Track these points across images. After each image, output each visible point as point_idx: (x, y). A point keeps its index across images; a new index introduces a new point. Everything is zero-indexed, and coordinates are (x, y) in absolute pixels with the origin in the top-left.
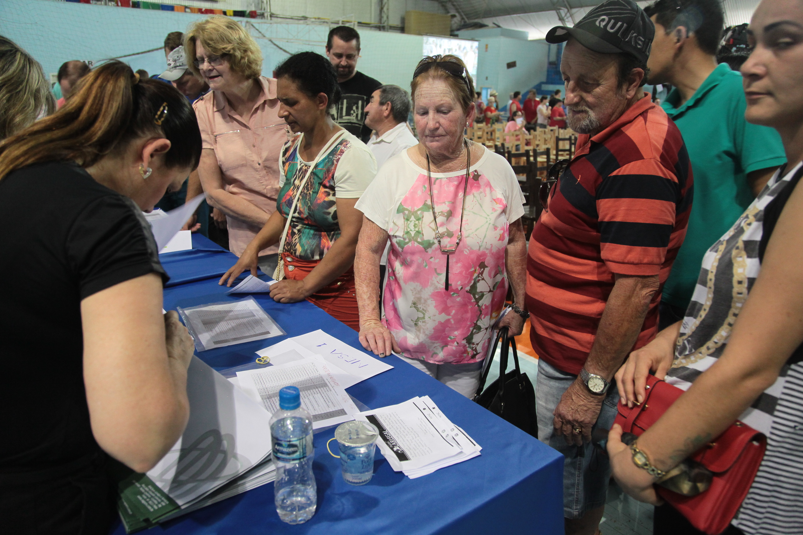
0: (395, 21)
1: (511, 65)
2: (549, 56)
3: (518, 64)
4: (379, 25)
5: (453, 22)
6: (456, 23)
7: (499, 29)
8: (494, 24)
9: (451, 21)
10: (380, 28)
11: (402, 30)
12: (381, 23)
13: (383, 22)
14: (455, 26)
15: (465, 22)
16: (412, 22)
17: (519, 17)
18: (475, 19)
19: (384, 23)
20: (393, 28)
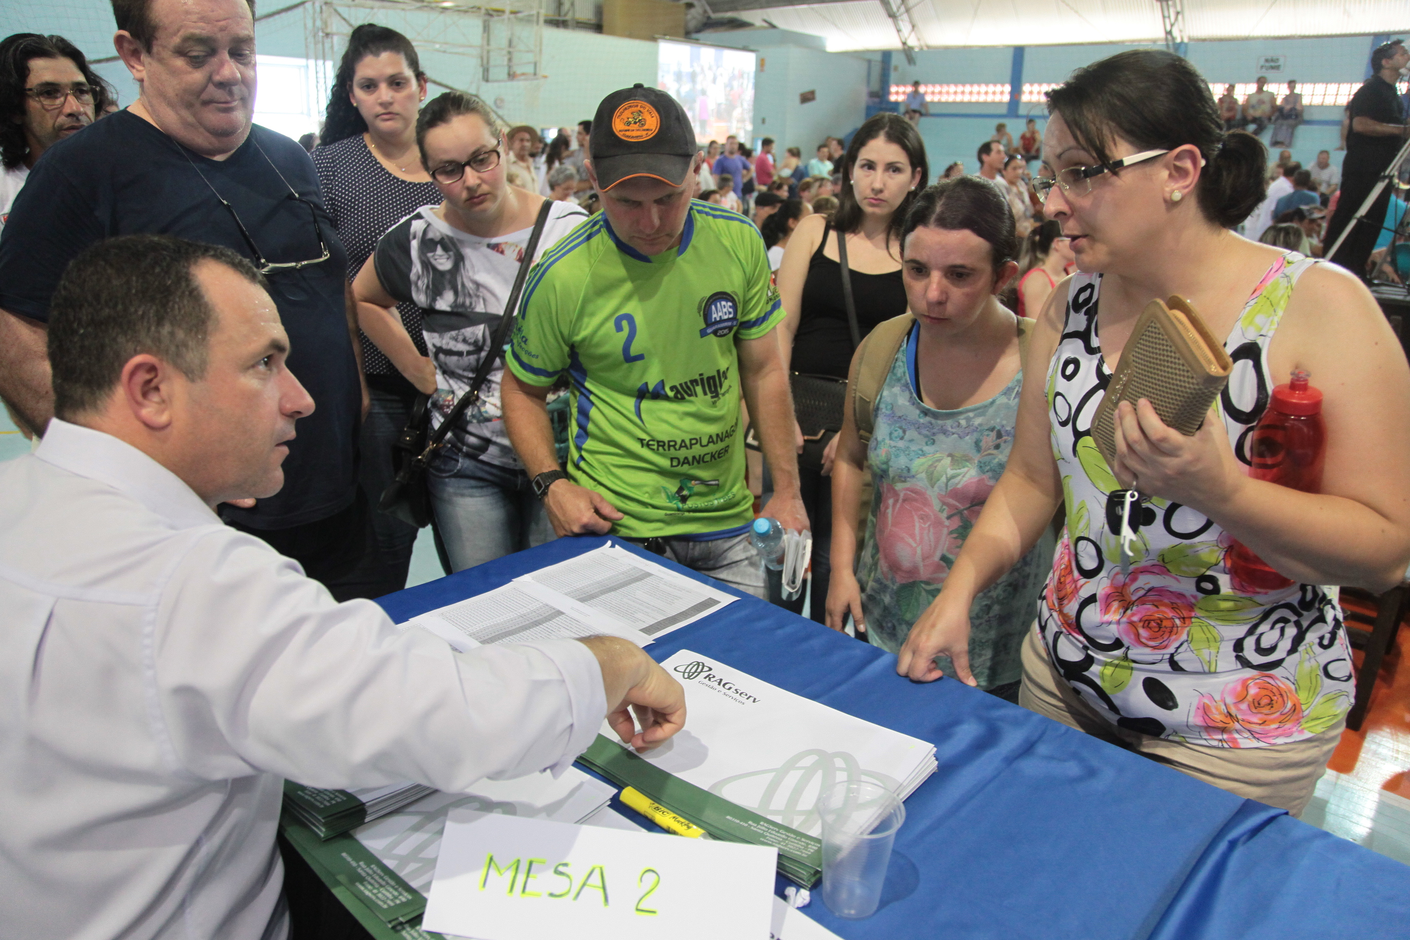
0: (585, 12)
1: (807, 97)
2: (868, 82)
3: (818, 95)
4: (557, 18)
5: (689, 17)
6: (694, 18)
7: (773, 31)
8: (765, 21)
9: (686, 14)
10: (558, 22)
11: (598, 28)
12: (559, 15)
13: (563, 13)
14: (692, 25)
15: (709, 18)
16: (616, 14)
17: (813, 9)
18: (727, 11)
19: (566, 15)
20: (581, 25)
